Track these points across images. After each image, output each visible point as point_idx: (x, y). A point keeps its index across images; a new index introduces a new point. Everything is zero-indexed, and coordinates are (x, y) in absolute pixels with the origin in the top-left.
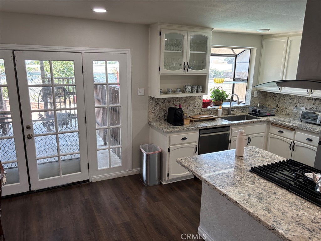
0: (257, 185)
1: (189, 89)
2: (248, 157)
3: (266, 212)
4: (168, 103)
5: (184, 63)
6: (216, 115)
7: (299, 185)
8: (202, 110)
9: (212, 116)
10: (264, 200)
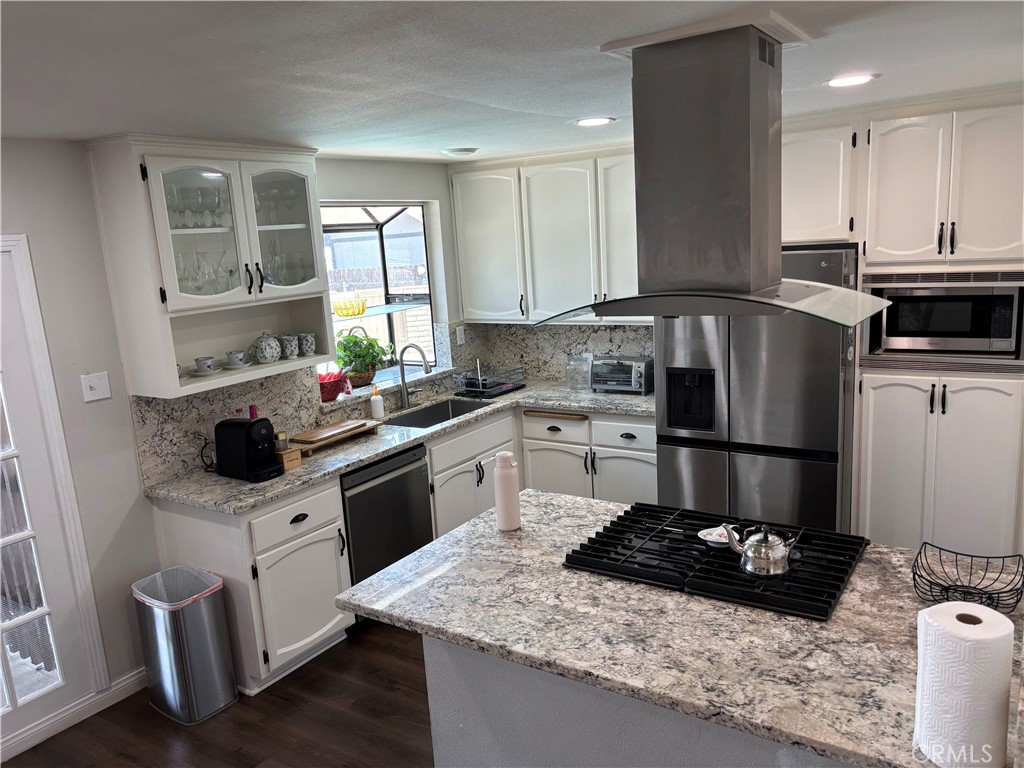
0: (607, 602)
1: (272, 348)
2: (535, 525)
3: (674, 672)
4: (205, 408)
5: (246, 265)
6: (369, 416)
7: (699, 570)
8: (321, 408)
9: (363, 422)
10: (650, 639)
